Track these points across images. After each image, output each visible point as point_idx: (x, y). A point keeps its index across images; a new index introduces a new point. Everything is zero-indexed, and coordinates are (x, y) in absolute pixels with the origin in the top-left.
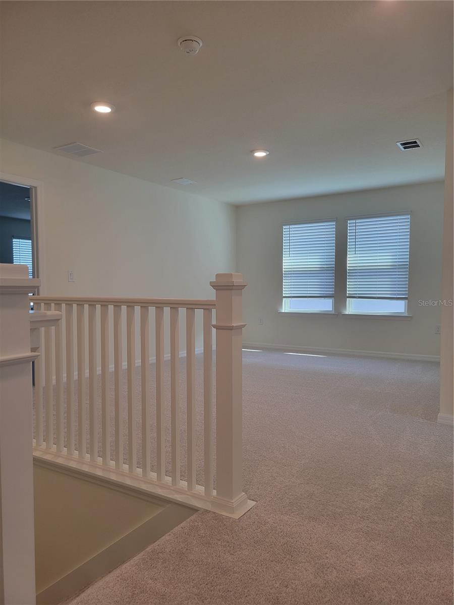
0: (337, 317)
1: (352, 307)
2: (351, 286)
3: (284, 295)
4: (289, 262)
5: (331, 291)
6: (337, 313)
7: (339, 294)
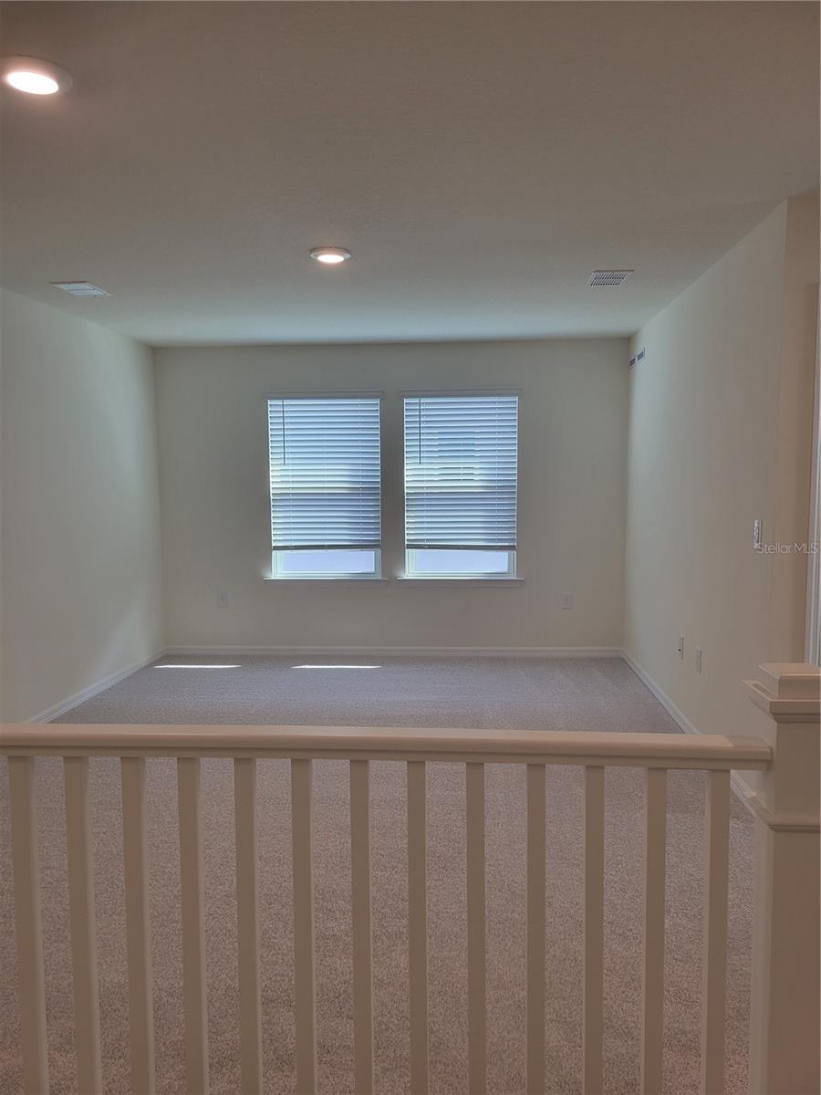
0: (386, 585)
1: (416, 567)
2: (414, 524)
3: (274, 544)
4: (281, 475)
5: (374, 535)
6: (387, 579)
7: (390, 541)
